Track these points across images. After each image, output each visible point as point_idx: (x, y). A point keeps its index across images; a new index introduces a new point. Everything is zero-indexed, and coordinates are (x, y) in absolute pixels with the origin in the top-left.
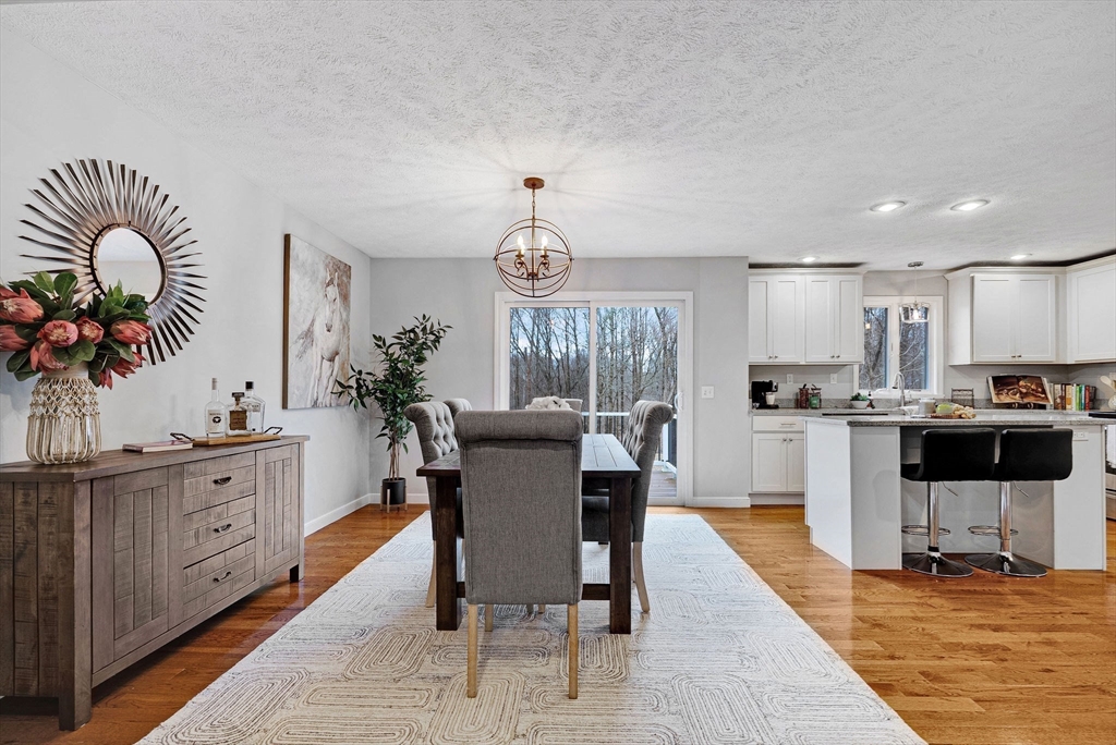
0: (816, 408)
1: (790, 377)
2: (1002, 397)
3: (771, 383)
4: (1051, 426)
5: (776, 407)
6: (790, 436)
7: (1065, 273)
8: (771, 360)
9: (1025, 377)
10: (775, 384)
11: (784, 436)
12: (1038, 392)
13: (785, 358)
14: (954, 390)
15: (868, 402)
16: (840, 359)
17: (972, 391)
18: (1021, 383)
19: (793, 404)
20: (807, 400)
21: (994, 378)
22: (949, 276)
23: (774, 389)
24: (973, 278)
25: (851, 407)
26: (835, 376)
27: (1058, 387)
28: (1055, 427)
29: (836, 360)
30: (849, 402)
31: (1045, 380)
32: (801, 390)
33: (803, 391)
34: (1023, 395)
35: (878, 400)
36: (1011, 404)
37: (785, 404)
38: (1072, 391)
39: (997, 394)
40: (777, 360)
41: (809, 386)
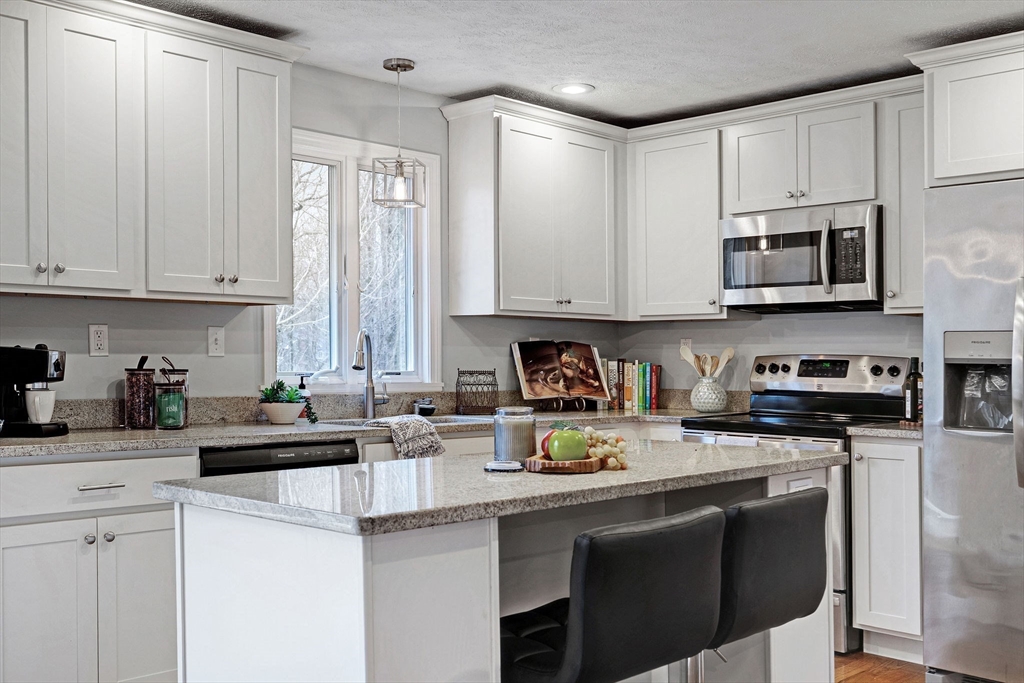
0: (176, 428)
1: (99, 334)
2: (538, 387)
3: (41, 353)
4: (759, 484)
5: (58, 430)
6: (107, 524)
7: (625, 141)
8: (42, 279)
9: (569, 345)
10: (54, 357)
11: (87, 526)
12: (588, 377)
13: (86, 274)
14: (461, 373)
15: (301, 406)
16: (238, 289)
17: (492, 373)
18: (565, 357)
19: (107, 417)
20: (151, 401)
21: (523, 346)
22: (454, 110)
23: (51, 371)
24: (498, 121)
25: (259, 419)
26: (221, 333)
27: (613, 365)
28: (776, 489)
29: (228, 289)
30: (253, 407)
31: (595, 350)
32: (131, 372)
33: (138, 375)
34: (569, 384)
35: (320, 397)
36: (550, 401)
37: (85, 418)
38: (633, 371)
39: (530, 381)
40: (60, 280)
41: (154, 363)
